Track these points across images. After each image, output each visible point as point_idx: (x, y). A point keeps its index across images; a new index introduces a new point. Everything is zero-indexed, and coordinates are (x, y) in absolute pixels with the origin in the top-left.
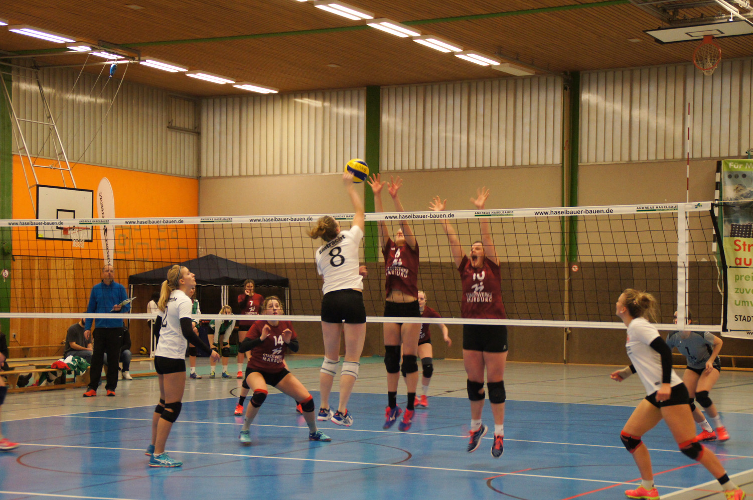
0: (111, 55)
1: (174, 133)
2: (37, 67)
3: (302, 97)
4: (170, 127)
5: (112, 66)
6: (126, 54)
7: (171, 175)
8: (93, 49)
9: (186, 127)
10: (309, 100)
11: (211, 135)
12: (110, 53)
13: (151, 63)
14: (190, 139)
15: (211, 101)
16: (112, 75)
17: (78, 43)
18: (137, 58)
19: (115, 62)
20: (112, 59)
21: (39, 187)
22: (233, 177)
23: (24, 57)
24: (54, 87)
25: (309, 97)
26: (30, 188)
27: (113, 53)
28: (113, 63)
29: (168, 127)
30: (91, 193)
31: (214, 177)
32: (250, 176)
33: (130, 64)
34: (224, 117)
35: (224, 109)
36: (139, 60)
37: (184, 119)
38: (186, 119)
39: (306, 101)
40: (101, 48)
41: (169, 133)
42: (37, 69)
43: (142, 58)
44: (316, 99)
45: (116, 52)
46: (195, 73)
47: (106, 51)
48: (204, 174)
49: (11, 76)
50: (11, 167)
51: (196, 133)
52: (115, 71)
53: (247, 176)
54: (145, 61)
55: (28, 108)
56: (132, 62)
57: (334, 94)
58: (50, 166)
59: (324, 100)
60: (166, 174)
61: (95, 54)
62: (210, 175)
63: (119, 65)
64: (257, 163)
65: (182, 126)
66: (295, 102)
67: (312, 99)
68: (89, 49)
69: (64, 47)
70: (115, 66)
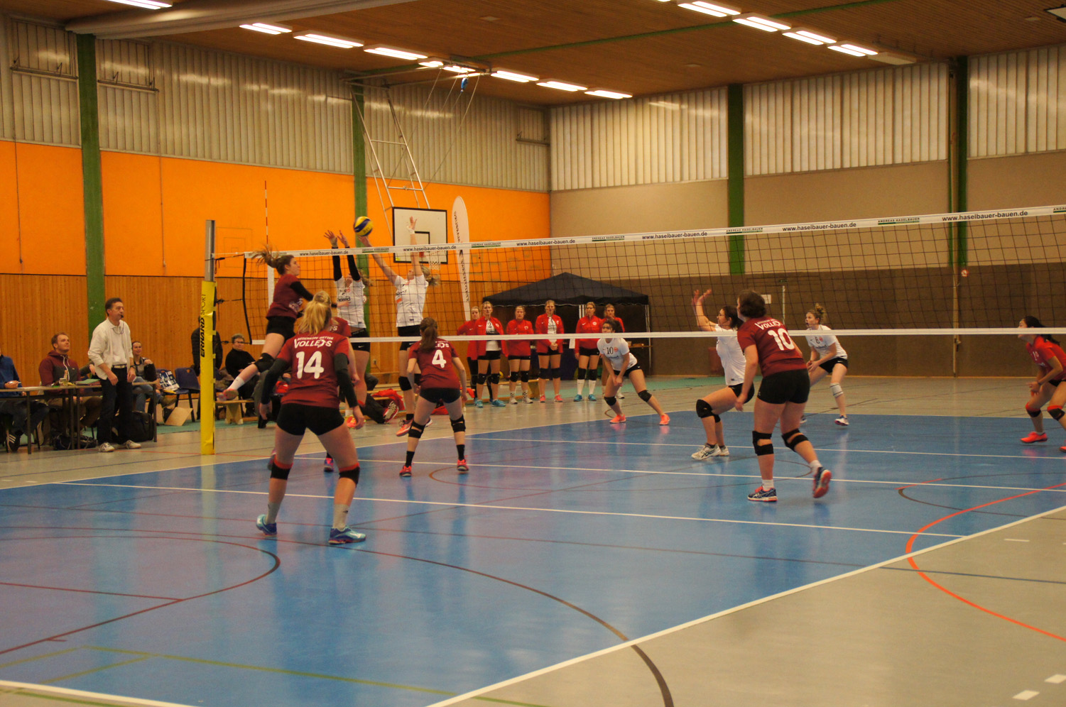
0: (463, 68)
1: (523, 146)
2: (387, 86)
3: (657, 100)
4: (519, 140)
5: (463, 80)
6: (477, 67)
7: (522, 190)
8: (445, 64)
9: (536, 138)
10: (666, 103)
11: (561, 146)
12: (461, 66)
13: (502, 74)
14: (539, 151)
15: (560, 110)
16: (463, 89)
17: (430, 59)
18: (488, 70)
19: (466, 76)
20: (462, 72)
21: (395, 210)
22: (586, 189)
23: (374, 76)
24: (404, 105)
25: (665, 100)
26: (386, 210)
27: (465, 66)
28: (464, 77)
29: (517, 140)
30: (445, 213)
31: (565, 191)
32: (605, 188)
33: (481, 76)
34: (574, 127)
35: (574, 118)
36: (491, 72)
37: (532, 130)
38: (535, 130)
39: (662, 104)
40: (453, 62)
41: (518, 145)
42: (388, 87)
43: (493, 70)
44: (672, 101)
45: (467, 65)
46: (546, 82)
47: (457, 65)
48: (555, 188)
49: (362, 98)
50: (365, 190)
51: (545, 144)
52: (466, 85)
53: (601, 188)
54: (496, 72)
55: (379, 129)
56: (483, 74)
57: (692, 95)
58: (404, 187)
59: (681, 102)
60: (516, 189)
61: (447, 68)
62: (562, 188)
63: (471, 79)
64: (611, 173)
65: (531, 138)
66: (650, 106)
67: (668, 101)
68: (441, 64)
69: (415, 64)
70: (466, 80)
